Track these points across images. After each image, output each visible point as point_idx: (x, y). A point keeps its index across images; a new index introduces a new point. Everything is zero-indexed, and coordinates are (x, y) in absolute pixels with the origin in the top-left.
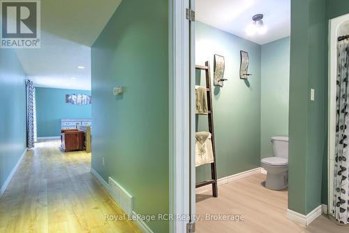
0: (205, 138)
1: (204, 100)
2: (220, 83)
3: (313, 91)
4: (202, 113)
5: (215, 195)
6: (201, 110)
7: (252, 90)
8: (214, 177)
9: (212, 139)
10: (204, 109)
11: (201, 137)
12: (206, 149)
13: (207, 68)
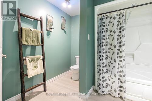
0: (38, 59)
1: (38, 38)
2: (50, 30)
3: (89, 35)
4: (36, 44)
5: (45, 90)
6: (36, 43)
7: (67, 35)
8: (44, 80)
9: (43, 60)
10: (37, 43)
11: (35, 59)
12: (39, 65)
13: (41, 20)
